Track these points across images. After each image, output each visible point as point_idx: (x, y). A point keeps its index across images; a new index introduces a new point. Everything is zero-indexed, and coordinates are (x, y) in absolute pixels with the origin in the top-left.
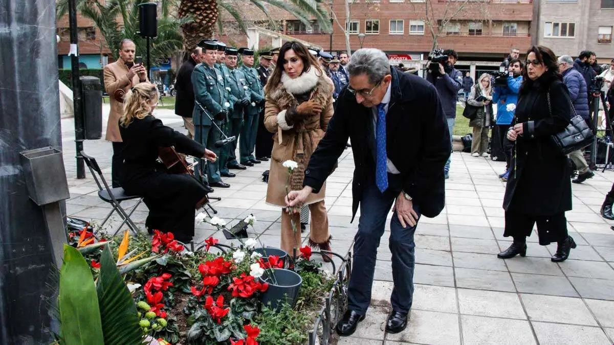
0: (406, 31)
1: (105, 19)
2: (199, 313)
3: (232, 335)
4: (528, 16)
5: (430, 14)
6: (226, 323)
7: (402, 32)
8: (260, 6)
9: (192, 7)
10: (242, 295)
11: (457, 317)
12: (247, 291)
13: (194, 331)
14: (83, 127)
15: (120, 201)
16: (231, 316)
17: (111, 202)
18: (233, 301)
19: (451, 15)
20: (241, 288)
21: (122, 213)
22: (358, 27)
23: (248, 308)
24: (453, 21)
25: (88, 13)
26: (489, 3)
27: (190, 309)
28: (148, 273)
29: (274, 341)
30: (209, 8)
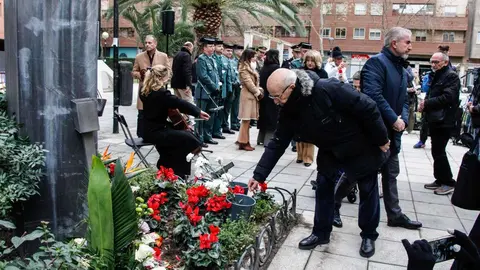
0: (367, 37)
1: (140, 21)
2: (182, 219)
3: (203, 234)
4: (464, 27)
5: (385, 24)
6: (199, 226)
7: (363, 38)
8: (254, 15)
9: (203, 14)
10: (214, 210)
12: (217, 207)
13: (177, 230)
14: (119, 97)
15: (139, 146)
16: (203, 223)
18: (207, 214)
20: (213, 205)
21: (140, 155)
22: (330, 33)
23: (216, 219)
25: (127, 16)
26: (432, 16)
27: (178, 217)
28: (152, 193)
29: (230, 239)
30: (215, 15)
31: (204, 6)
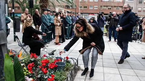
0: (93, 8)
1: (21, 4)
2: (40, 72)
3: (48, 77)
4: (122, 5)
5: (99, 4)
7: (92, 9)
8: (58, 2)
9: (42, 2)
10: (51, 68)
11: (103, 74)
12: (52, 67)
13: (39, 76)
14: (15, 29)
15: (23, 46)
16: (48, 73)
17: (21, 46)
18: (49, 69)
20: (51, 66)
21: (24, 49)
22: (82, 7)
23: (52, 71)
24: (104, 6)
26: (113, 2)
27: (39, 71)
28: (29, 63)
29: (58, 78)
30: (46, 2)
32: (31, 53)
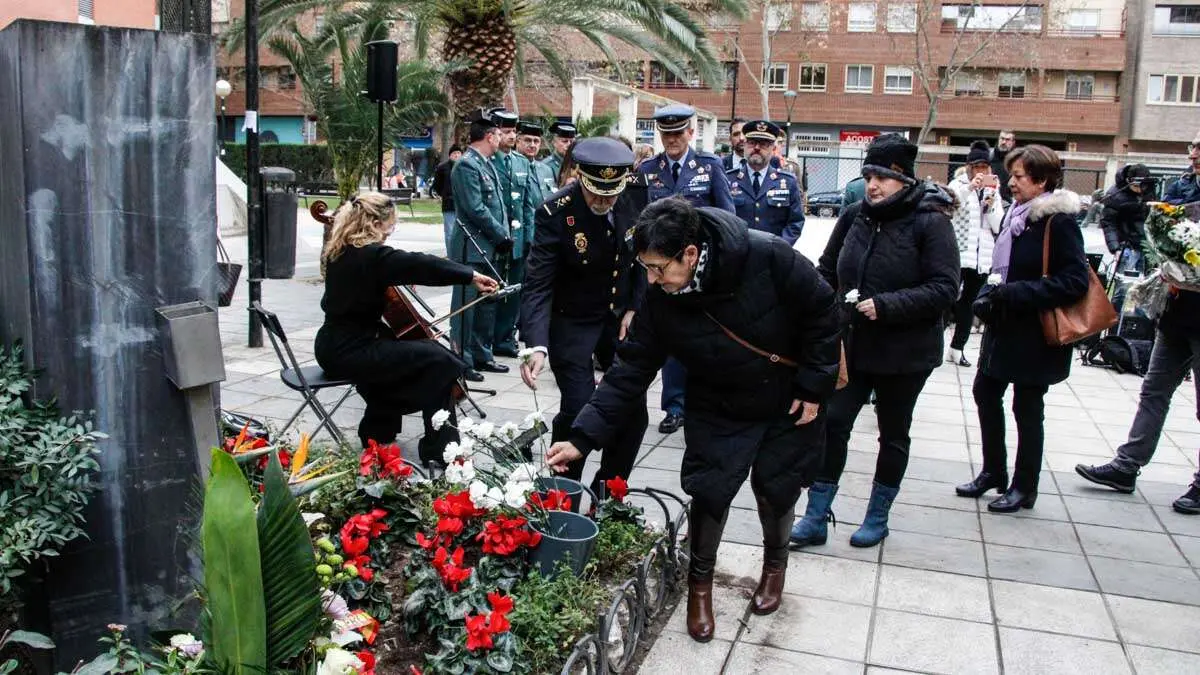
1: (310, 62)
2: (423, 575)
3: (474, 613)
4: (1117, 63)
5: (923, 55)
6: (465, 592)
7: (869, 89)
8: (595, 40)
9: (468, 39)
10: (498, 550)
11: (868, 612)
12: (507, 544)
13: (413, 602)
14: (262, 256)
15: (317, 388)
16: (474, 580)
17: (302, 389)
18: (484, 560)
19: (964, 60)
20: (498, 539)
21: (318, 410)
22: (786, 76)
23: (506, 572)
25: (281, 49)
26: (1038, 36)
27: (414, 569)
28: (350, 508)
29: (540, 624)
30: (499, 42)
31: (471, 18)
32: (365, 444)
